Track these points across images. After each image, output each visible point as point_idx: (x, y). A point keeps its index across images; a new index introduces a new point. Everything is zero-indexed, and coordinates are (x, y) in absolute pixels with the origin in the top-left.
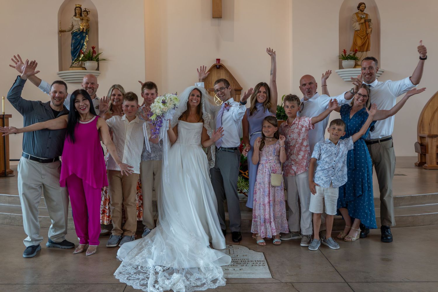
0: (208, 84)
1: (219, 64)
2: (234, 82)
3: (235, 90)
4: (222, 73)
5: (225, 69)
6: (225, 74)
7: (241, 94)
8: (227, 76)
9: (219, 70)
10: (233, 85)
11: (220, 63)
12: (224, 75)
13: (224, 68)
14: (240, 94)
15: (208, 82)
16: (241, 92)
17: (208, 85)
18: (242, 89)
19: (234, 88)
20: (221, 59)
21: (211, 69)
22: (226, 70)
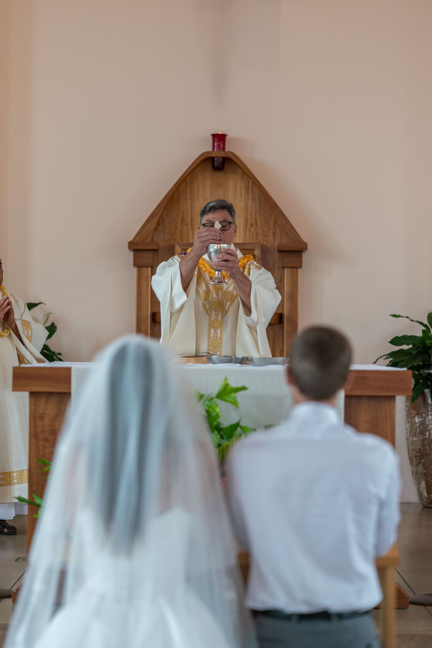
0: (179, 225)
1: (222, 154)
2: (275, 221)
3: (280, 251)
4: (231, 183)
5: (244, 171)
6: (243, 191)
7: (301, 267)
8: (250, 196)
9: (220, 175)
10: (274, 233)
11: (227, 149)
12: (238, 193)
13: (240, 167)
14: (297, 268)
15: (179, 220)
16: (301, 257)
17: (178, 231)
18: (306, 249)
19: (276, 245)
20: (231, 133)
21: (189, 175)
22: (246, 174)
